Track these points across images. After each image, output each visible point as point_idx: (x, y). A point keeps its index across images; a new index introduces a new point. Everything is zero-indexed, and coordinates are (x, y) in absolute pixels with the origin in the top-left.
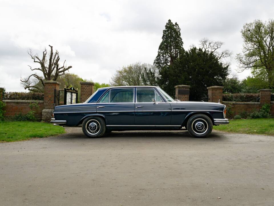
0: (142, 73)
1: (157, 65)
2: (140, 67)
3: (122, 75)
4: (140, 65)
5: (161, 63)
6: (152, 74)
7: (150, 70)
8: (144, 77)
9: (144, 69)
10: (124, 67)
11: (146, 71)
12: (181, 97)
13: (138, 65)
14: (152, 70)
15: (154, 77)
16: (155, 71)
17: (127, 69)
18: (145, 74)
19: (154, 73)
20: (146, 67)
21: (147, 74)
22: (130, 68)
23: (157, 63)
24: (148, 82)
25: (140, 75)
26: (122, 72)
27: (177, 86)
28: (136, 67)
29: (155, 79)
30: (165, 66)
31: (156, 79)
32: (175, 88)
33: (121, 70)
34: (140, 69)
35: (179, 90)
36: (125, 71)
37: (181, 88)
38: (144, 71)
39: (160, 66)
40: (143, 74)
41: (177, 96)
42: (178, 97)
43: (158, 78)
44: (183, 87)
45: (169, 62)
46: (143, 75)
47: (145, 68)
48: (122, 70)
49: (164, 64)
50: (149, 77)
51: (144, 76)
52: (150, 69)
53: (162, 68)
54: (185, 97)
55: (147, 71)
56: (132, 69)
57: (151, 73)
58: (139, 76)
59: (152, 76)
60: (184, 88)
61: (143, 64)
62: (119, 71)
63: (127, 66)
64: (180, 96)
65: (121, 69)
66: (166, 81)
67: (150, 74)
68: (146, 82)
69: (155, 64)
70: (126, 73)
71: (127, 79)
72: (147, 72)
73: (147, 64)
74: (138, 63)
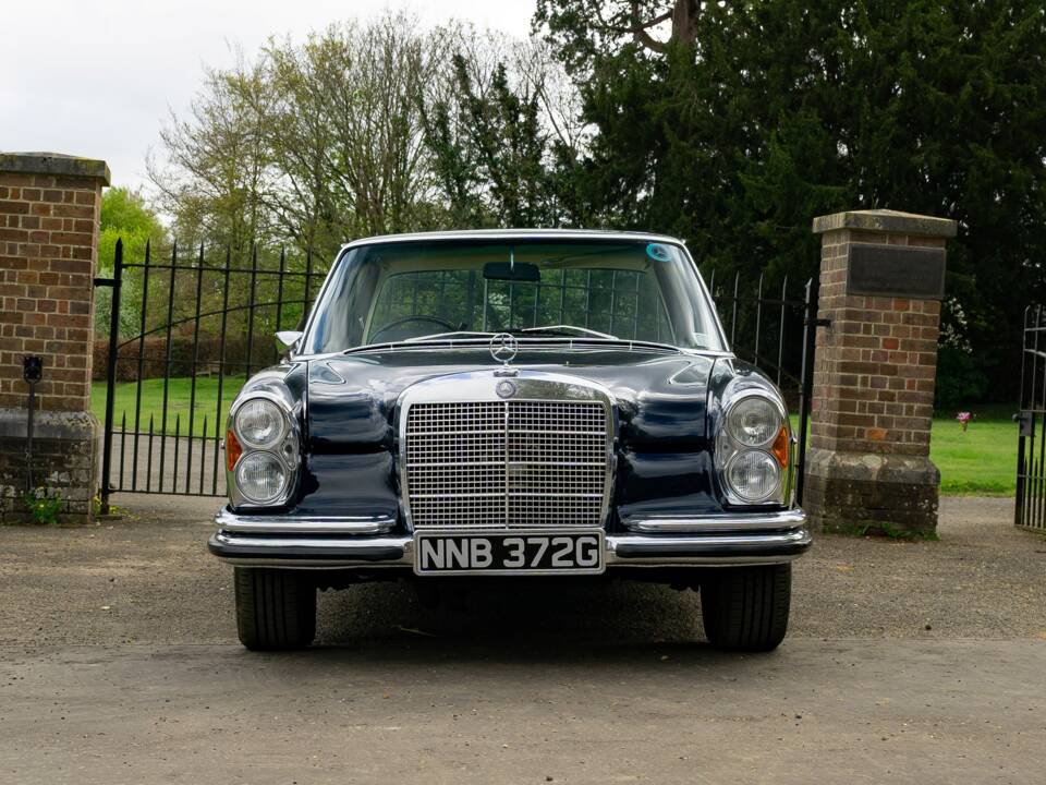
0: (428, 102)
1: (561, 38)
2: (414, 51)
3: (254, 117)
4: (416, 33)
5: (592, 26)
6: (517, 113)
7: (500, 83)
8: (446, 137)
9: (447, 68)
10: (279, 45)
11: (466, 88)
12: (871, 317)
13: (399, 30)
14: (513, 81)
15: (532, 143)
16: (539, 88)
17: (305, 67)
18: (454, 110)
19: (532, 110)
20: (465, 55)
21: (478, 108)
22: (331, 56)
23: (558, 23)
24: (478, 181)
25: (414, 119)
26: (259, 90)
27: (837, 220)
28: (379, 52)
29: (538, 157)
30: (629, 50)
31: (548, 160)
32: (820, 235)
33: (249, 74)
34: (416, 67)
35: (855, 255)
36: (289, 79)
37: (873, 234)
38: (452, 83)
39: (589, 48)
40: (442, 108)
41: (837, 303)
42: (849, 315)
43: (564, 152)
44: (892, 230)
45: (659, 13)
46: (443, 122)
47: (458, 60)
48: (258, 71)
49: (621, 32)
50: (487, 142)
51: (446, 132)
52: (502, 69)
53: (599, 64)
54: (908, 319)
55: (476, 91)
56: (348, 63)
57: (510, 105)
58: (401, 130)
59: (514, 135)
60: (901, 235)
61: (444, 24)
62: (235, 76)
63: (299, 42)
64: (861, 305)
65: (250, 60)
66: (636, 181)
67: (494, 111)
68: (461, 181)
69: (546, 30)
70: (291, 97)
71: (294, 145)
72: (473, 99)
73: (480, 30)
74: (400, 19)
